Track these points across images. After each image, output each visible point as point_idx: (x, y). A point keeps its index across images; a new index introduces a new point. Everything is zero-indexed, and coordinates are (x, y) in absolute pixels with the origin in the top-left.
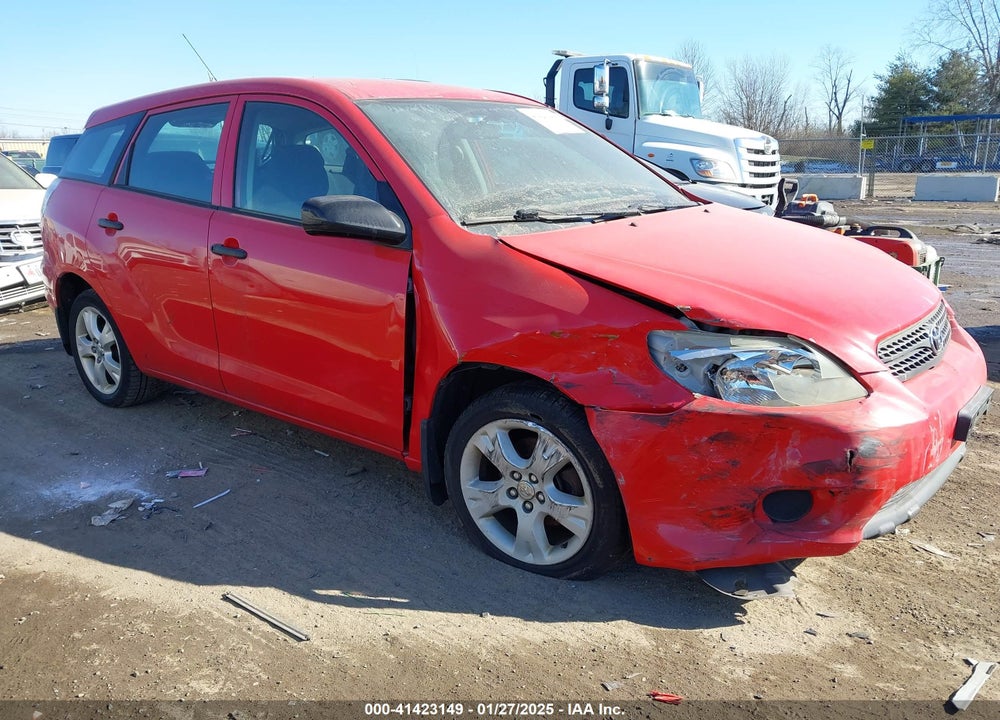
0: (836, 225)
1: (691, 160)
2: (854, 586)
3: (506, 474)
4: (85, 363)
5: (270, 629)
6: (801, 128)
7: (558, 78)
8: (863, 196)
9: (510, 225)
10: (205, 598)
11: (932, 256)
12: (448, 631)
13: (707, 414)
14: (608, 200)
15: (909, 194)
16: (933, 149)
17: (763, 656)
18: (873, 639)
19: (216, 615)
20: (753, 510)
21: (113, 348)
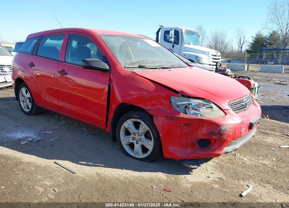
0: (231, 75)
1: (196, 57)
2: (222, 167)
3: (132, 134)
4: (21, 103)
5: (66, 170)
6: (230, 50)
7: (160, 33)
8: (246, 70)
9: (137, 68)
10: (50, 163)
11: (257, 85)
12: (113, 173)
13: (183, 118)
14: (165, 64)
15: (259, 70)
16: (267, 58)
17: (195, 182)
18: (224, 179)
19: (52, 166)
20: (195, 144)
21: (30, 99)
